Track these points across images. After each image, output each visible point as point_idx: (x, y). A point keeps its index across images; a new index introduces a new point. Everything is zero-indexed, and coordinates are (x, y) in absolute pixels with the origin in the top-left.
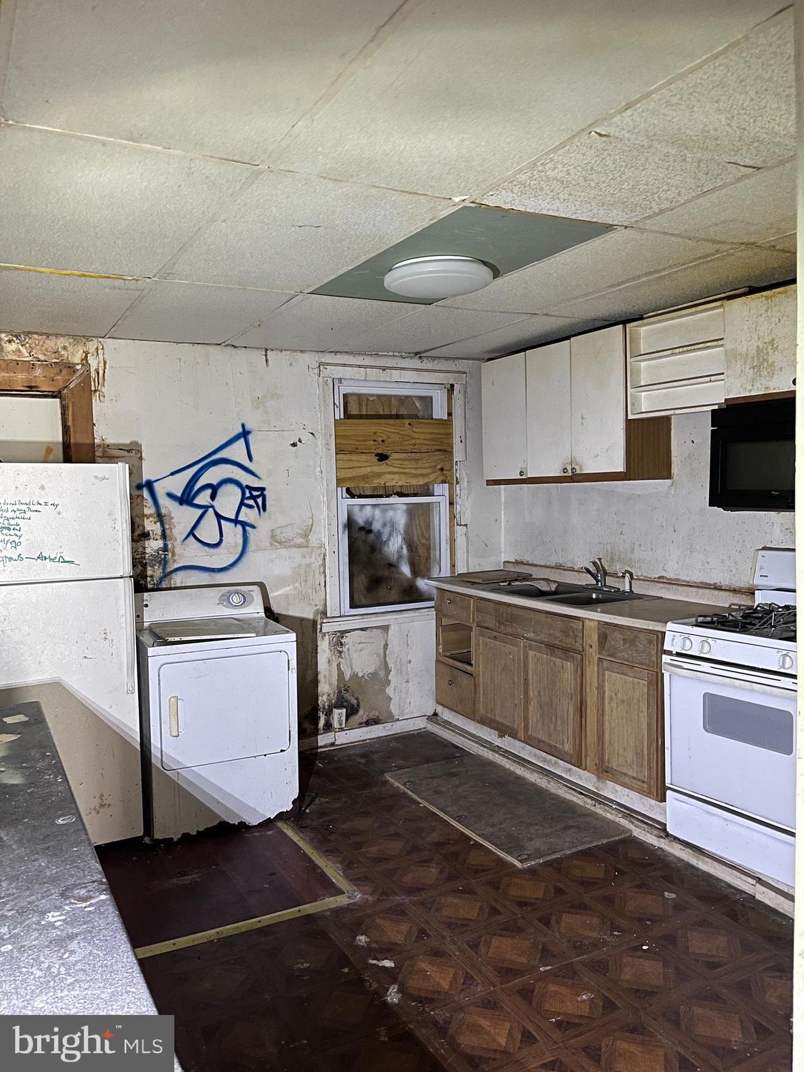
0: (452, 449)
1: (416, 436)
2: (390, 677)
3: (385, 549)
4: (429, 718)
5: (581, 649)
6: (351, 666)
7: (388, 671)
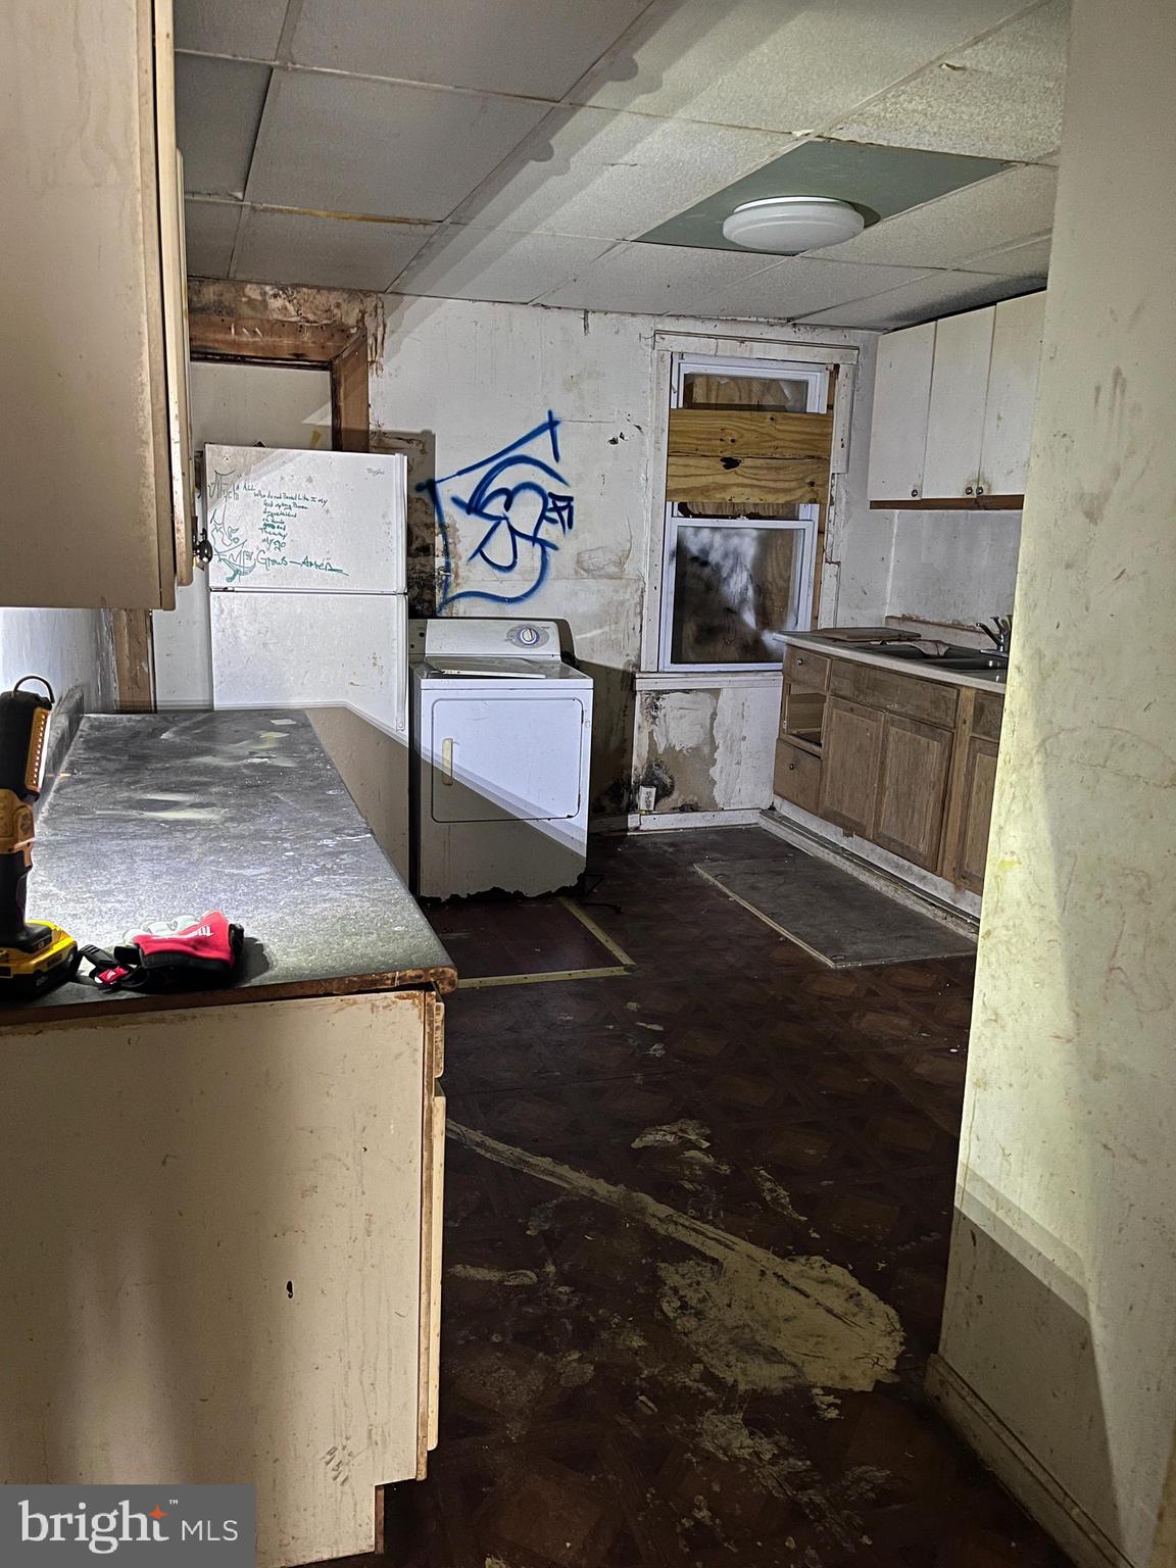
0: (829, 456)
1: (779, 435)
2: (716, 755)
3: (725, 588)
4: (763, 812)
5: (952, 725)
6: (666, 736)
7: (715, 748)
